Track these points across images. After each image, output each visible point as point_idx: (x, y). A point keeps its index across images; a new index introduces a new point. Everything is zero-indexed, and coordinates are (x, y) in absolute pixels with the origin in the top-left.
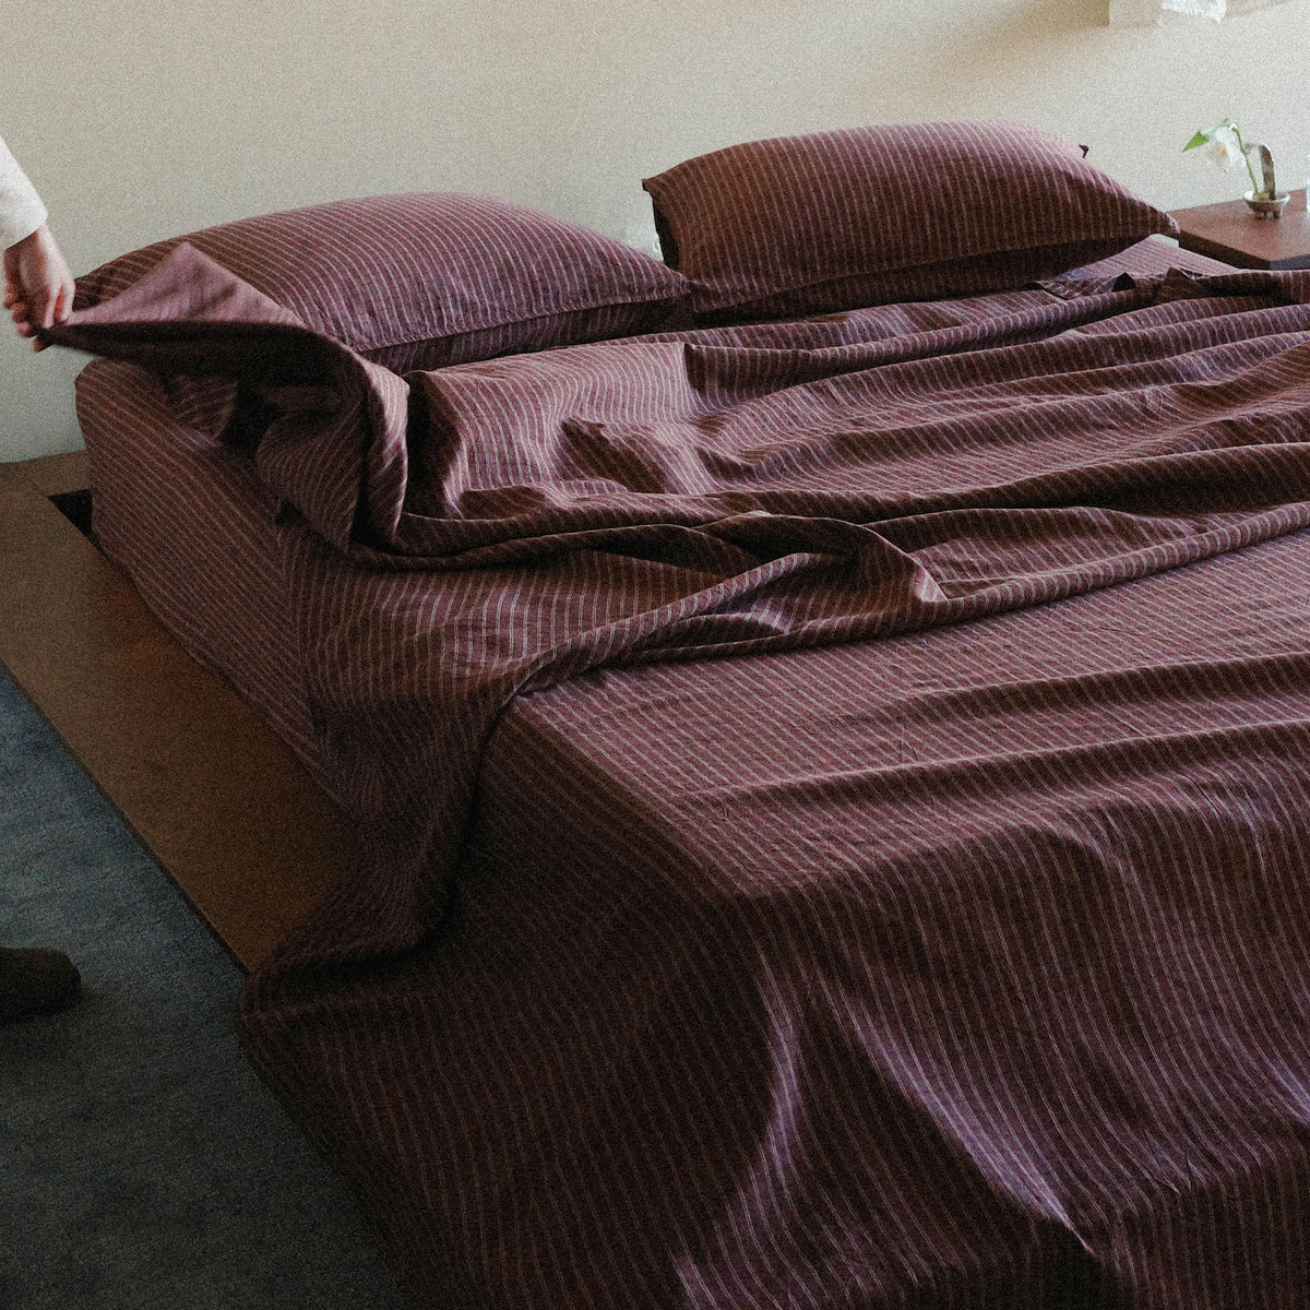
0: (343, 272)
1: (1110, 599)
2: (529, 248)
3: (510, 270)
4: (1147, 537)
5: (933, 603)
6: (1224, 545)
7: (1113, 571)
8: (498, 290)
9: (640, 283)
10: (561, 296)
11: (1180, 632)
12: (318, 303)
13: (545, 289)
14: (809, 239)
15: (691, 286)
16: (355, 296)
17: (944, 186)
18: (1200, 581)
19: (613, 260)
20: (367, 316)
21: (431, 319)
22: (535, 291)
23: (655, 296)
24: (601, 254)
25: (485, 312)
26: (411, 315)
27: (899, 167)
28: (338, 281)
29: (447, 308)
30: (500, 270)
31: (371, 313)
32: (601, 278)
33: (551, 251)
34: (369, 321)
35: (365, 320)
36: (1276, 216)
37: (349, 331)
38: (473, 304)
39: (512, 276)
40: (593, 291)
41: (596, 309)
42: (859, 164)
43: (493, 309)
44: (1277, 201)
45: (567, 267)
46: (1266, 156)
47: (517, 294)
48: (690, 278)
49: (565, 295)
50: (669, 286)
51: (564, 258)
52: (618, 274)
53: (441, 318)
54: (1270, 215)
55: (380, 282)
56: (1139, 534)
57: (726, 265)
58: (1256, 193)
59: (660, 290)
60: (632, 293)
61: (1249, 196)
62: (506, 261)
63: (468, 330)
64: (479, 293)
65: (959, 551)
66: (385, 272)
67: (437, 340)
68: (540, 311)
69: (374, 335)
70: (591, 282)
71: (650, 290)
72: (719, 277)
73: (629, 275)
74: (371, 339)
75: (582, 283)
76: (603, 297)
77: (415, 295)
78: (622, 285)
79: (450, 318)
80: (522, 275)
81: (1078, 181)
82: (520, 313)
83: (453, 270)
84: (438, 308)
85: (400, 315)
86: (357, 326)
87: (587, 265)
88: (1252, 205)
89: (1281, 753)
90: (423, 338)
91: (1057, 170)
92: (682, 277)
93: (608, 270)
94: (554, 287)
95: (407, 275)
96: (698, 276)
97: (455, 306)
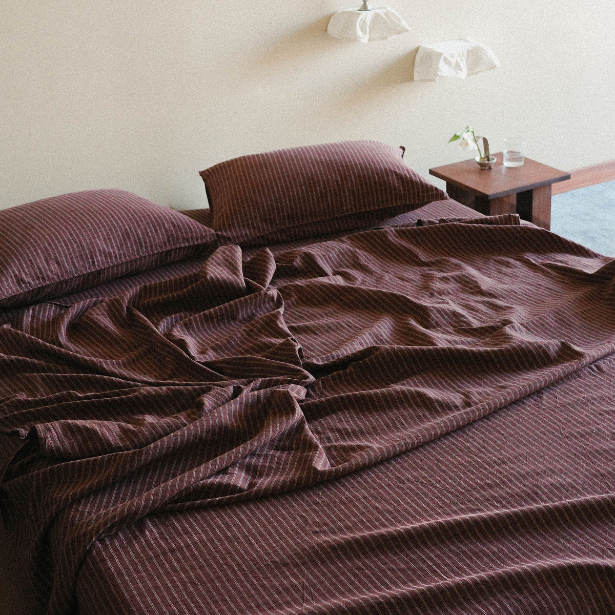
0: (43, 244)
1: (419, 457)
2: (137, 222)
3: (128, 235)
4: (440, 410)
5: (325, 471)
6: (480, 415)
7: (422, 439)
8: (122, 245)
9: (192, 236)
10: (153, 245)
11: (459, 485)
12: (30, 261)
13: (146, 243)
14: (273, 209)
15: (218, 235)
16: (49, 255)
17: (337, 181)
18: (468, 441)
19: (179, 226)
20: (56, 265)
21: (89, 263)
22: (141, 244)
23: (200, 242)
24: (172, 223)
25: (116, 257)
26: (78, 262)
27: (316, 172)
28: (41, 248)
29: (96, 256)
30: (123, 235)
31: (58, 263)
32: (173, 235)
33: (148, 223)
34: (56, 267)
35: (54, 267)
36: (490, 168)
37: (47, 274)
38: (110, 253)
39: (129, 238)
40: (169, 241)
41: (171, 250)
42: (296, 170)
43: (120, 255)
44: (490, 162)
45: (156, 230)
46: (485, 141)
47: (132, 247)
48: (216, 231)
49: (156, 245)
50: (206, 236)
51: (154, 226)
52: (181, 233)
53: (93, 262)
54: (487, 168)
55: (62, 247)
56: (434, 408)
57: (234, 224)
58: (481, 158)
59: (202, 238)
60: (188, 241)
61: (478, 159)
62: (126, 230)
63: (107, 266)
64: (112, 247)
65: (340, 420)
66: (65, 241)
67: (92, 273)
68: (143, 253)
69: (60, 274)
70: (168, 237)
71: (197, 239)
72: (230, 230)
73: (186, 233)
74: (58, 276)
75: (163, 238)
76: (174, 244)
77: (80, 252)
78: (183, 237)
79: (98, 261)
80: (134, 236)
81: (401, 175)
82: (134, 255)
83: (99, 237)
84: (92, 258)
85: (73, 263)
86: (51, 271)
87: (166, 229)
88: (480, 164)
89: (520, 591)
90: (85, 273)
91: (390, 170)
92: (213, 231)
93: (176, 231)
94: (150, 241)
95: (75, 242)
96: (220, 230)
97: (100, 255)
